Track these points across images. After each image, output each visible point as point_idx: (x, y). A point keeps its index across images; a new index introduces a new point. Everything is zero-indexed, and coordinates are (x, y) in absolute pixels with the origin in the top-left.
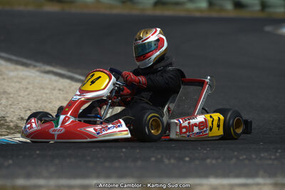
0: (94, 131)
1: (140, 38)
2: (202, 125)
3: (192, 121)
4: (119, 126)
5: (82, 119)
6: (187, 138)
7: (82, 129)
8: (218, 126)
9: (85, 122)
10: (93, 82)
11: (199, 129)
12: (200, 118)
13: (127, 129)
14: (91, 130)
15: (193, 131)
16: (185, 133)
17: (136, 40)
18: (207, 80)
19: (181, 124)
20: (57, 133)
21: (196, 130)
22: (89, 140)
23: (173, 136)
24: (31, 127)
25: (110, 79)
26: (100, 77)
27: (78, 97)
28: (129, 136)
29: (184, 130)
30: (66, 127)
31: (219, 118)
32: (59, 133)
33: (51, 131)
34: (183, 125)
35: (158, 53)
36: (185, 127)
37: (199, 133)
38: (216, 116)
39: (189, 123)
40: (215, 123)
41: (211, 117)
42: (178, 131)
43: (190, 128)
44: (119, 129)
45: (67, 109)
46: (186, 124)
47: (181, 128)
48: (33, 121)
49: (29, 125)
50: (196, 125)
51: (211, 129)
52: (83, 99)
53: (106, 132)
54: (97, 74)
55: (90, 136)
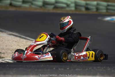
0: (38, 57)
1: (62, 21)
2: (85, 56)
3: (80, 54)
6: (78, 61)
8: (92, 56)
9: (35, 53)
10: (40, 38)
11: (83, 57)
12: (84, 53)
13: (51, 56)
14: (37, 57)
15: (81, 58)
16: (77, 59)
17: (60, 21)
18: (89, 38)
19: (75, 55)
20: (23, 58)
21: (82, 58)
22: (36, 61)
23: (72, 60)
26: (43, 36)
27: (34, 44)
29: (77, 58)
30: (27, 55)
31: (93, 53)
32: (24, 58)
34: (76, 56)
36: (77, 56)
38: (91, 52)
39: (79, 55)
41: (89, 53)
42: (74, 58)
43: (79, 57)
45: (28, 48)
46: (77, 55)
47: (75, 57)
48: (16, 53)
49: (14, 55)
50: (82, 56)
51: (89, 58)
52: (35, 44)
53: (42, 58)
54: (42, 34)
55: (36, 59)
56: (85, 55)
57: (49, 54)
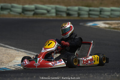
3: (88, 59)
4: (61, 62)
5: (46, 60)
6: (86, 66)
7: (47, 64)
8: (97, 60)
9: (47, 60)
10: (49, 45)
11: (90, 61)
12: (90, 57)
14: (50, 64)
15: (88, 62)
16: (85, 63)
18: (92, 42)
19: (83, 60)
20: (37, 65)
21: (89, 62)
22: (50, 68)
23: (81, 65)
24: (26, 63)
25: (56, 43)
27: (44, 51)
28: (65, 66)
29: (85, 62)
30: (40, 63)
31: (97, 57)
32: (38, 65)
33: (34, 64)
34: (84, 60)
35: (71, 32)
36: (85, 61)
37: (91, 63)
38: (96, 56)
39: (87, 59)
40: (96, 59)
41: (94, 57)
42: (83, 63)
43: (87, 61)
44: (61, 63)
45: (40, 56)
46: (85, 60)
47: (84, 61)
48: (26, 60)
49: (25, 62)
50: (89, 60)
51: (95, 61)
52: (46, 52)
53: (56, 65)
54: (50, 42)
56: (91, 59)
57: (62, 61)
